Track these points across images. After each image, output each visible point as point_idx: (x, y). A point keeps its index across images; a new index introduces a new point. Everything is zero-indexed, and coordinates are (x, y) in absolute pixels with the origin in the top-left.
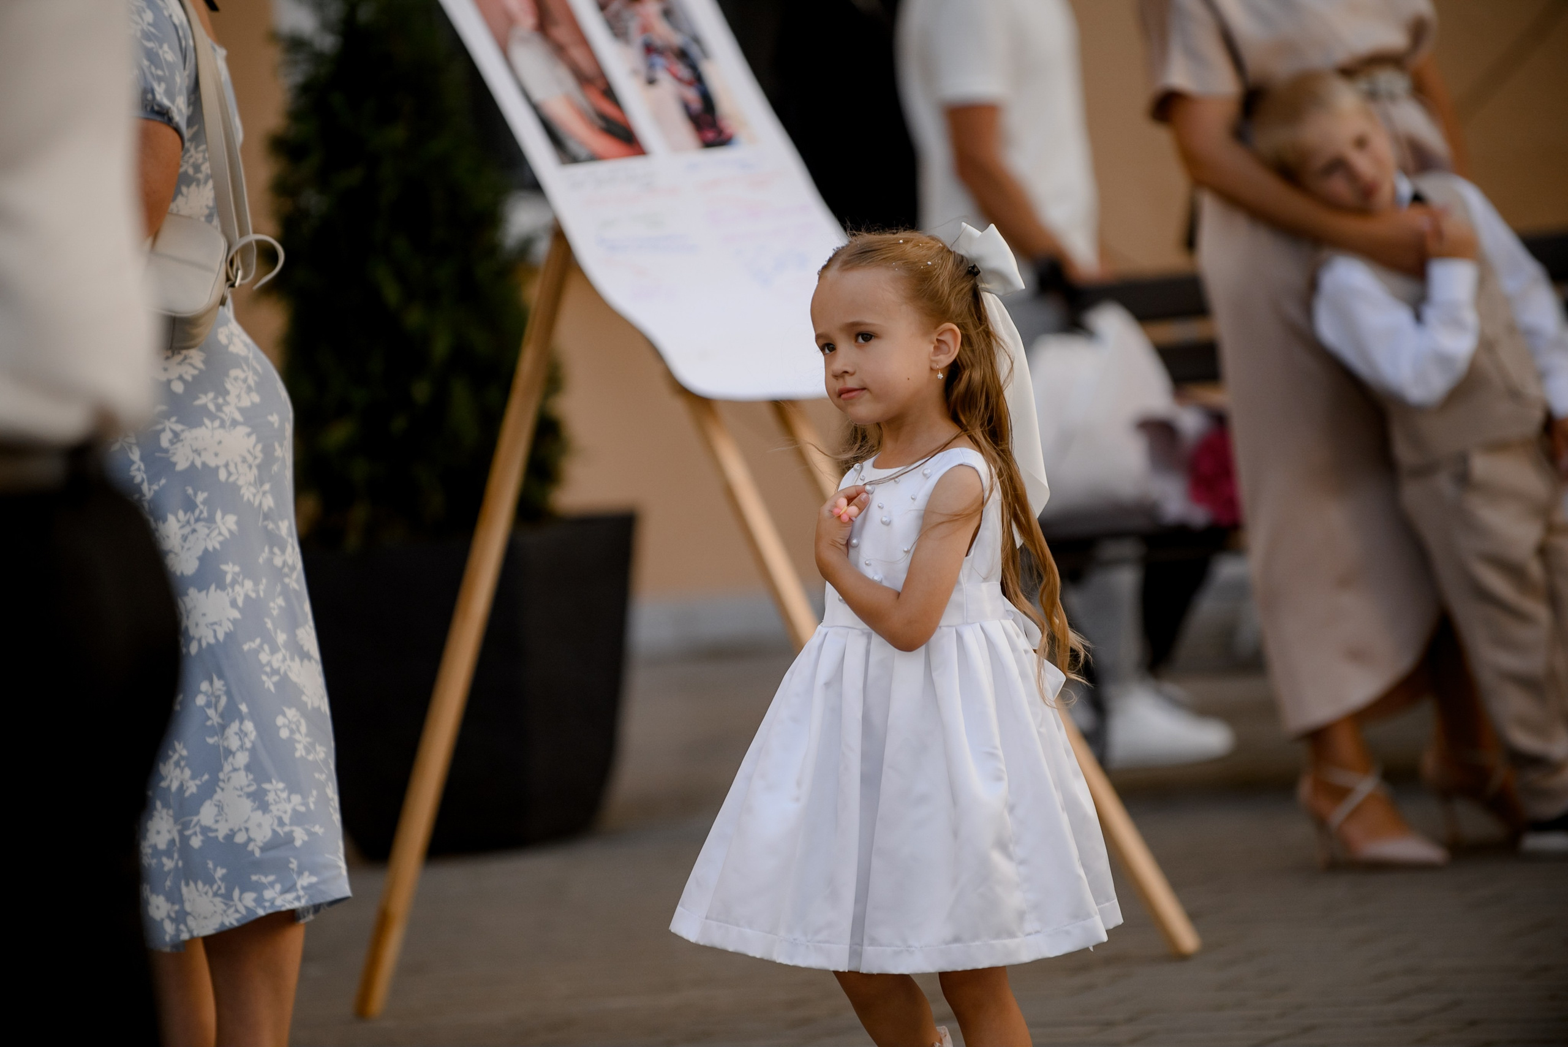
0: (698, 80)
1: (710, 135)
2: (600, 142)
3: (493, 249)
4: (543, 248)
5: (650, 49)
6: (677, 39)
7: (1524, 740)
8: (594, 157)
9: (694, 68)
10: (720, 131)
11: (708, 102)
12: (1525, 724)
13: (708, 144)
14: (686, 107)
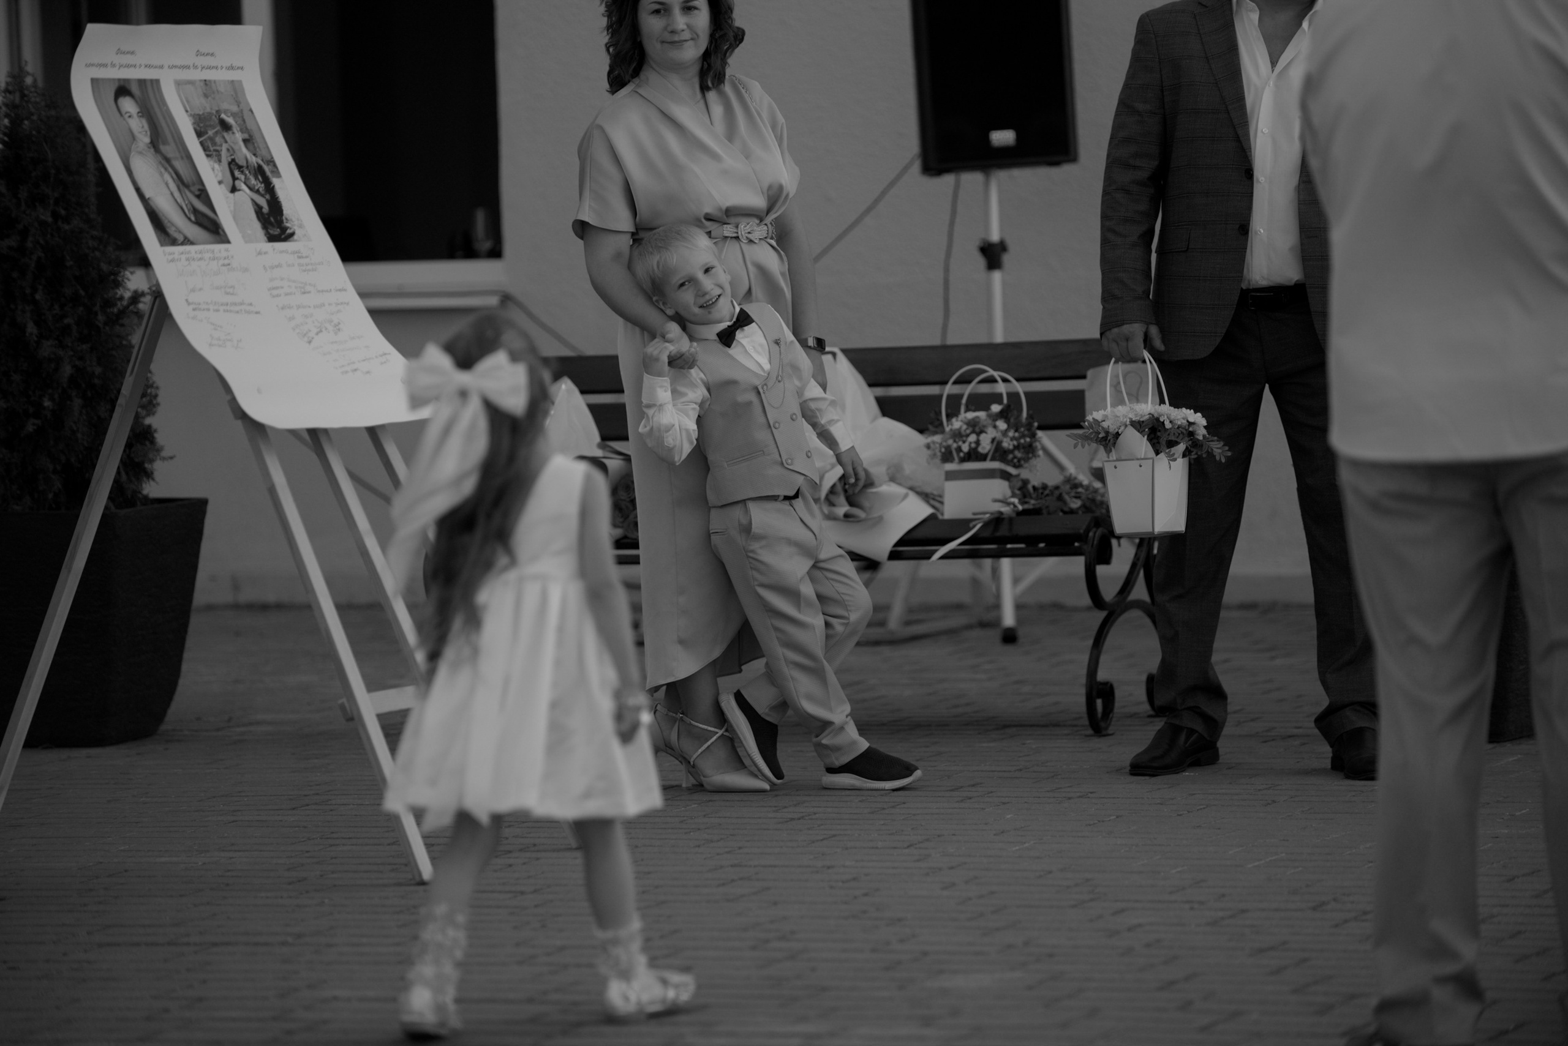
0: (270, 189)
1: (276, 232)
2: (192, 230)
3: (112, 301)
7: (811, 708)
8: (187, 241)
9: (267, 182)
10: (284, 230)
11: (275, 206)
12: (810, 698)
14: (258, 210)
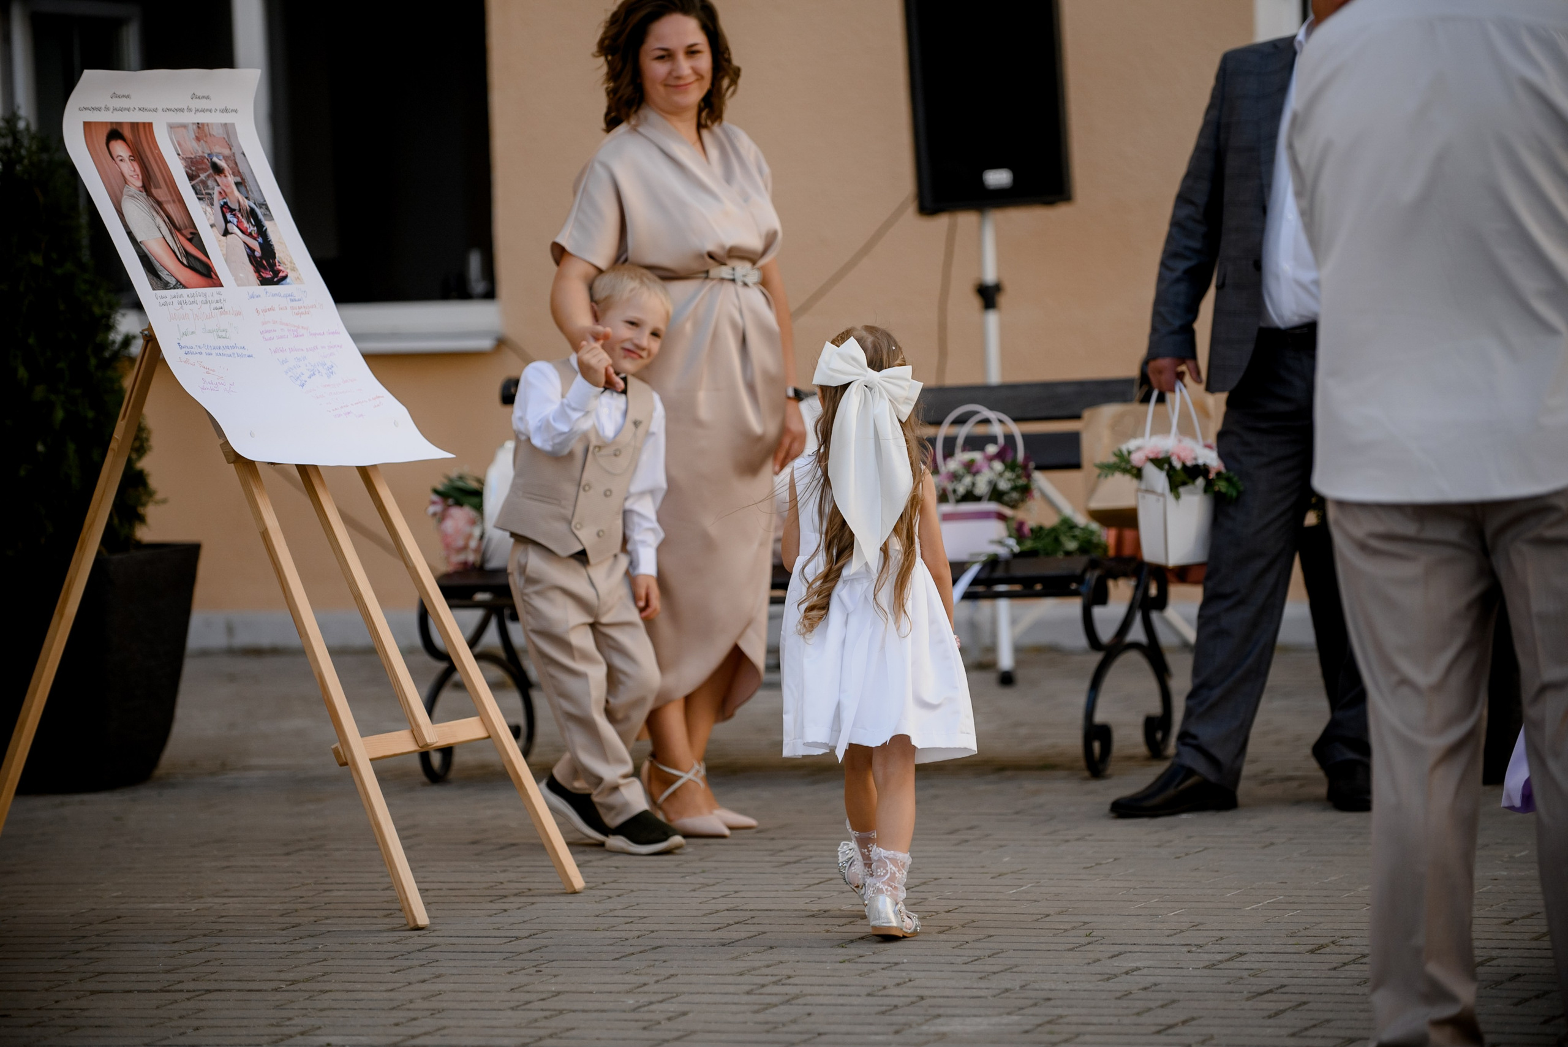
1: (268, 275)
3: (104, 345)
4: (136, 348)
5: (225, 208)
6: (246, 204)
9: (259, 225)
10: (276, 273)
13: (264, 282)
14: (251, 253)
